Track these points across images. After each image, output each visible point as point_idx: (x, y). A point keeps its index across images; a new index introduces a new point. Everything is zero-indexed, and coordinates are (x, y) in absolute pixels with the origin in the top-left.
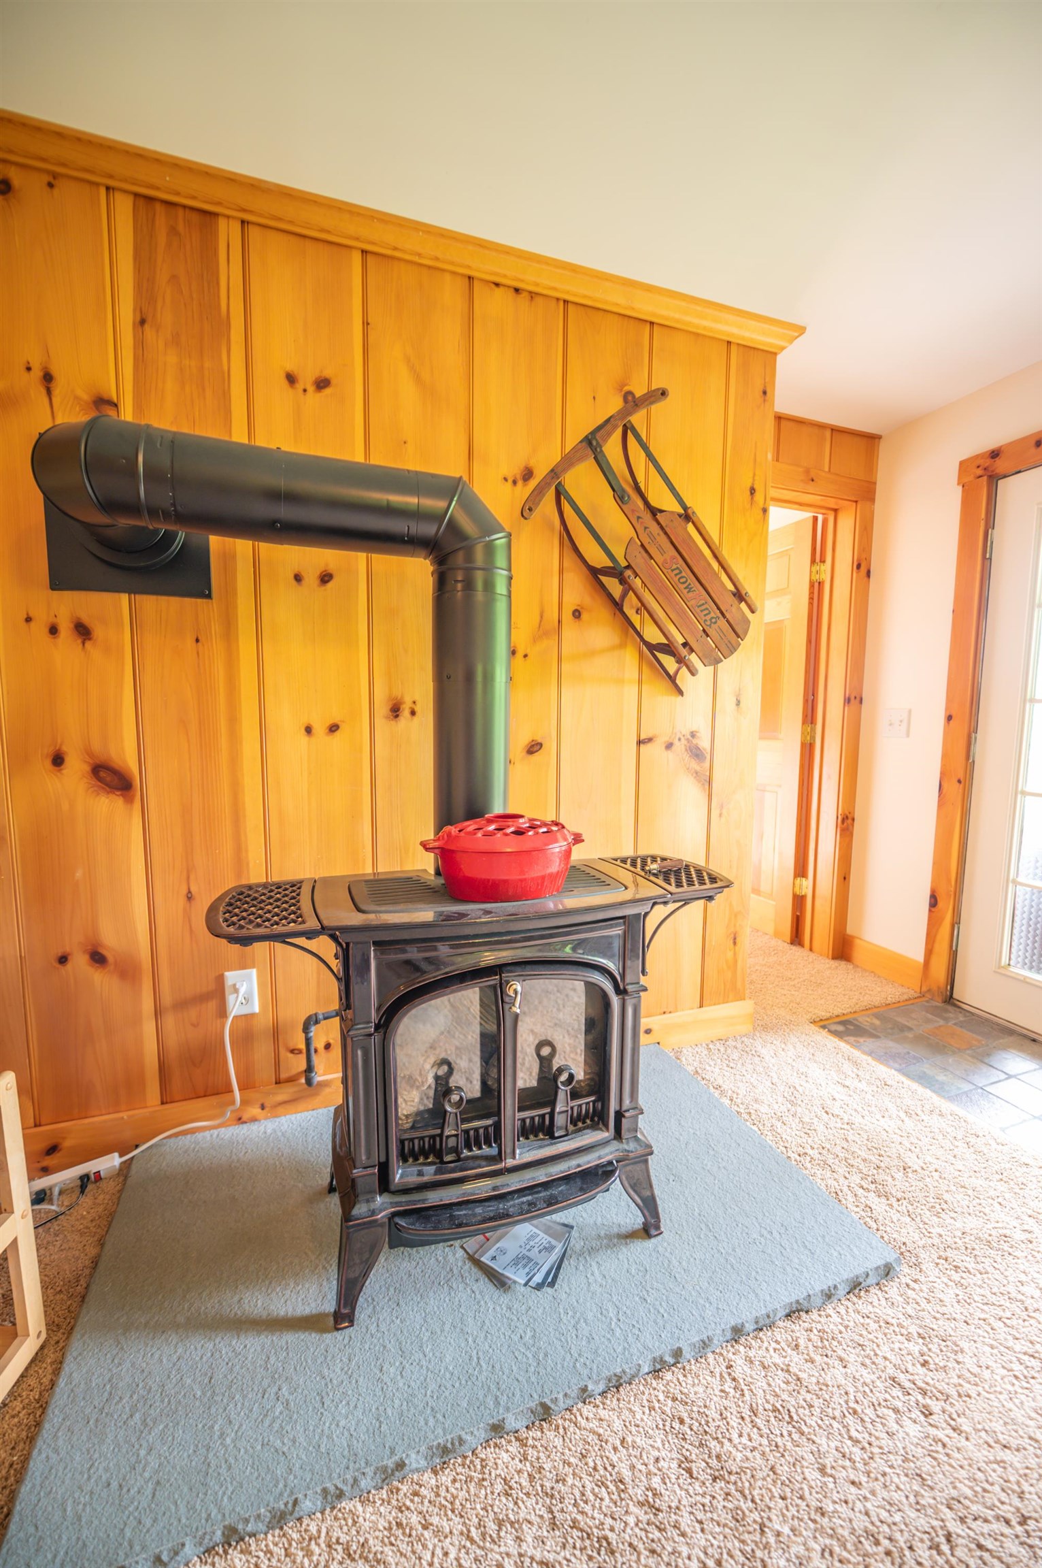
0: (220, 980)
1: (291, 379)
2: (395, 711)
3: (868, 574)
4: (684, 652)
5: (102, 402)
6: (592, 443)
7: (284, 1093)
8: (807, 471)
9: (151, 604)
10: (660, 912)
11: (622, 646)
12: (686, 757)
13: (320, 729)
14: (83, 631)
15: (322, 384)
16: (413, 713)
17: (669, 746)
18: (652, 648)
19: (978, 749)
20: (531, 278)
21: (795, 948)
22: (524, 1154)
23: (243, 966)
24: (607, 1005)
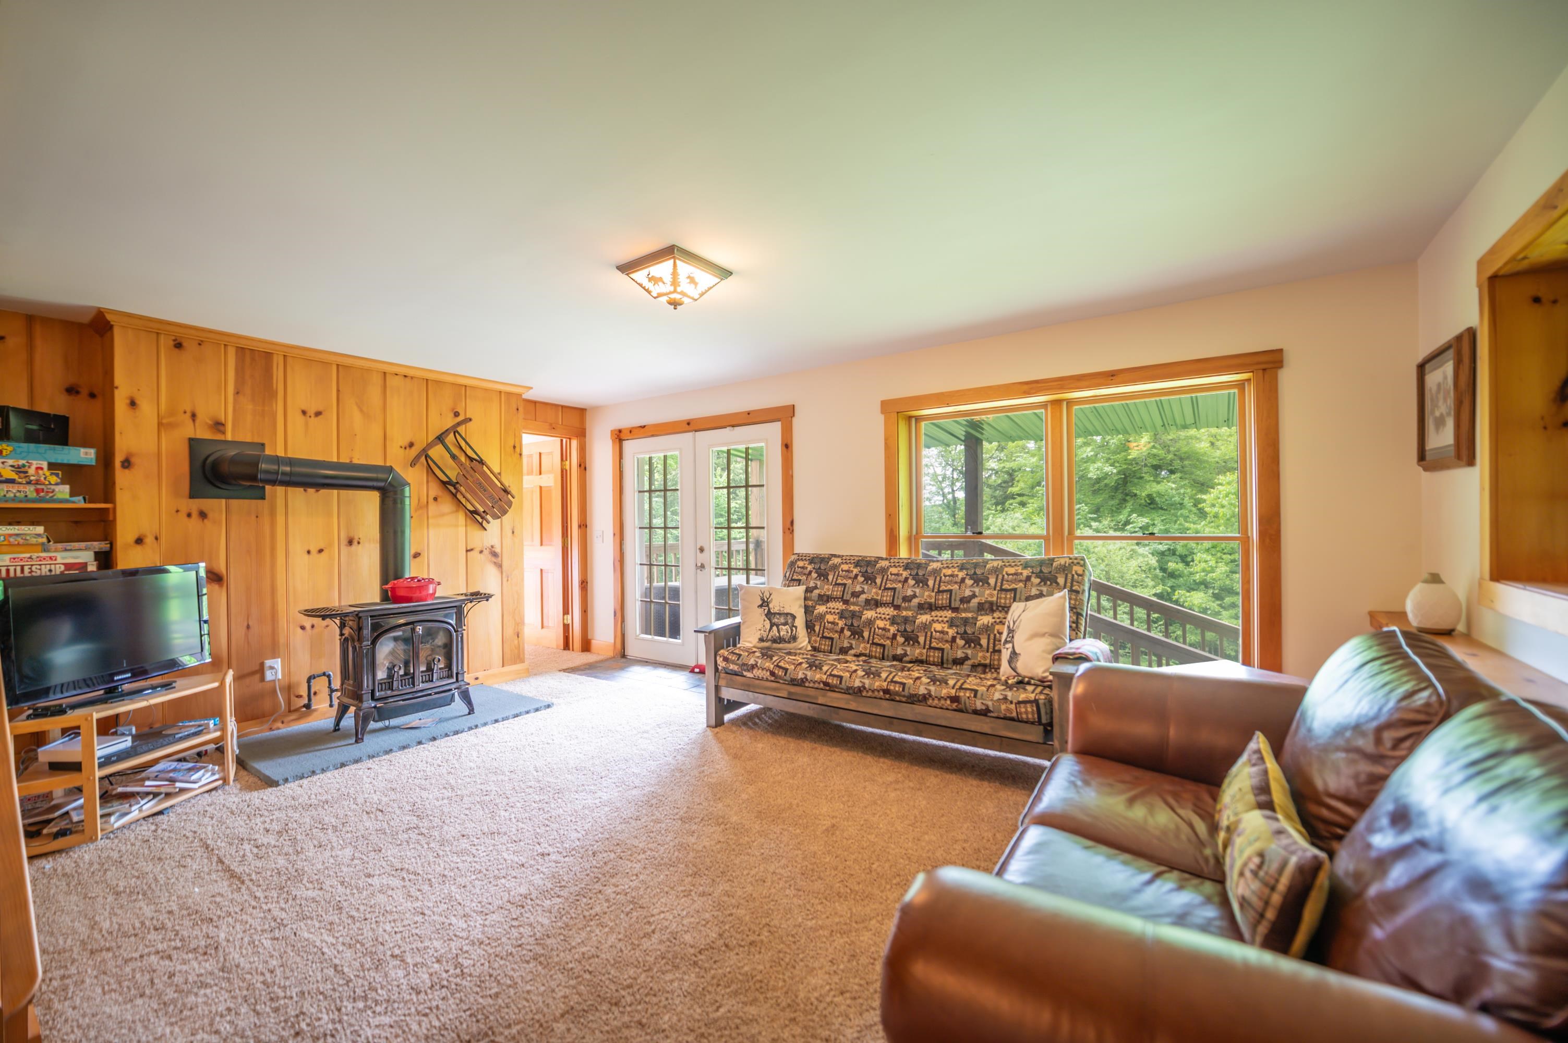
0: (262, 665)
1: (304, 412)
2: (350, 542)
3: (585, 469)
4: (484, 515)
5: (218, 426)
6: (440, 439)
7: (293, 717)
8: (551, 425)
9: (234, 503)
10: (470, 605)
11: (457, 511)
12: (490, 556)
13: (314, 551)
14: (203, 515)
15: (318, 414)
16: (359, 543)
17: (481, 552)
18: (471, 512)
19: (624, 547)
20: (411, 373)
21: (566, 652)
22: (422, 686)
23: (274, 657)
24: (451, 635)
